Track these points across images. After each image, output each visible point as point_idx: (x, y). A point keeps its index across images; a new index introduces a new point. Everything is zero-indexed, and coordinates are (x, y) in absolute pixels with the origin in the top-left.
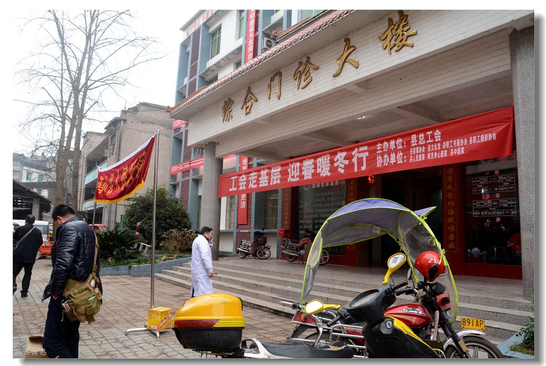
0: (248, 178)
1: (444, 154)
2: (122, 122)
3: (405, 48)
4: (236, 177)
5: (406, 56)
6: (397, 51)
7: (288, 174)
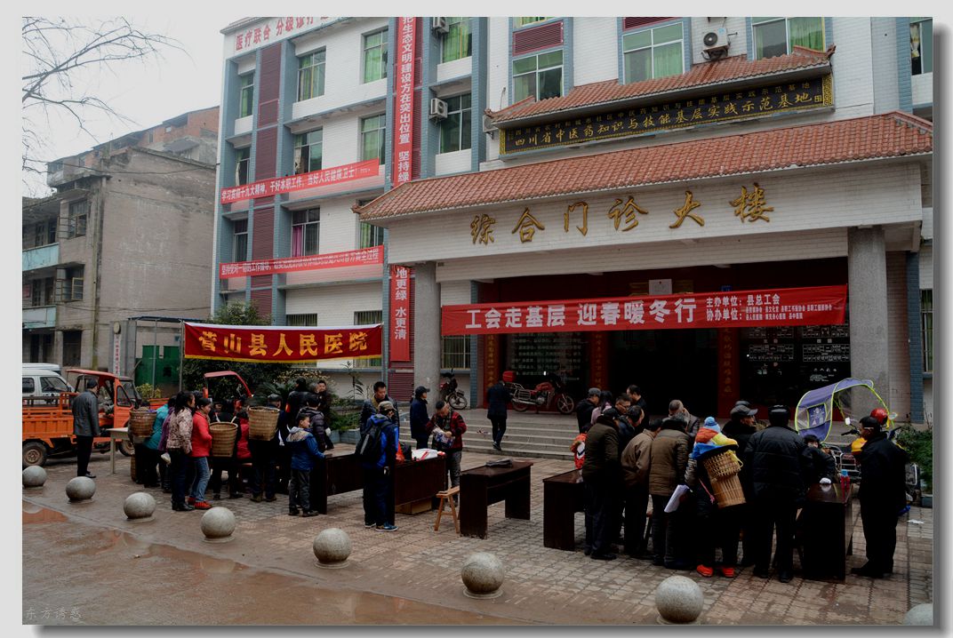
0: (503, 314)
1: (782, 317)
2: (104, 180)
3: (760, 220)
4: (479, 311)
5: (759, 227)
6: (751, 221)
7: (578, 316)
